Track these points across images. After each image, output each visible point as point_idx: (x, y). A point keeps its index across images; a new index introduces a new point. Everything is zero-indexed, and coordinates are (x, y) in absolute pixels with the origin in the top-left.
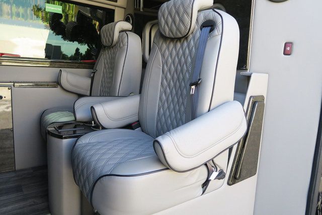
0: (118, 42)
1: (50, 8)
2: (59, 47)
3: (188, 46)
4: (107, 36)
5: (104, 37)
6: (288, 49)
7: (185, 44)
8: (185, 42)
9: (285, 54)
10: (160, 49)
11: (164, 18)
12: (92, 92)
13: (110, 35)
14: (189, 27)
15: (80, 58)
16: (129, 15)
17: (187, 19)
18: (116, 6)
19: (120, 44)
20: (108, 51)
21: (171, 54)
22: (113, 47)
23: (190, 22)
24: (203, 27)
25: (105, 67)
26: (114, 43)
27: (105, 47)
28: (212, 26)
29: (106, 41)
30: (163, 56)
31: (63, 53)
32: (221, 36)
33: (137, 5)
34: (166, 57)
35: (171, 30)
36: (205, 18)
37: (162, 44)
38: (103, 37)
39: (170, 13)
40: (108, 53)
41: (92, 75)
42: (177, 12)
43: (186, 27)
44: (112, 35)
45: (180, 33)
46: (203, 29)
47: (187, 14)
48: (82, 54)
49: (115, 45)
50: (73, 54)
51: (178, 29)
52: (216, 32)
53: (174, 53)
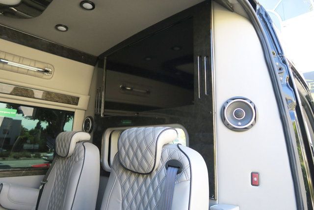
0: (74, 154)
1: (2, 112)
2: (20, 121)
3: (153, 183)
4: (62, 146)
5: (59, 146)
6: (255, 179)
7: (149, 180)
8: (149, 178)
9: (253, 184)
10: (120, 179)
11: (125, 149)
12: (39, 207)
13: (65, 146)
14: (153, 166)
15: (40, 132)
16: (89, 117)
17: (151, 158)
18: (76, 109)
19: (75, 158)
20: (62, 161)
21: (132, 188)
22: (68, 158)
23: (154, 160)
24: (169, 166)
25: (57, 178)
26: (69, 155)
27: (59, 156)
28: (179, 168)
29: (60, 152)
30: (123, 187)
31: (24, 127)
32: (190, 181)
33: (97, 108)
34: (127, 190)
35: (132, 163)
36: (170, 156)
37: (122, 173)
38: (57, 146)
39: (131, 145)
40: (62, 163)
41: (41, 187)
42: (140, 147)
43: (149, 166)
44: (67, 147)
45: (144, 170)
46: (170, 168)
47: (151, 152)
48: (43, 128)
49: (71, 156)
50: (34, 128)
51: (140, 164)
52: (185, 176)
53: (136, 187)
